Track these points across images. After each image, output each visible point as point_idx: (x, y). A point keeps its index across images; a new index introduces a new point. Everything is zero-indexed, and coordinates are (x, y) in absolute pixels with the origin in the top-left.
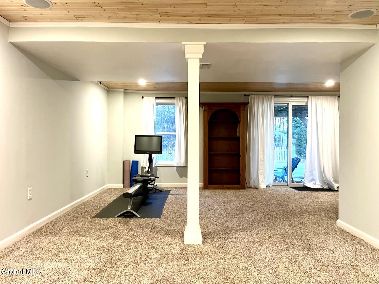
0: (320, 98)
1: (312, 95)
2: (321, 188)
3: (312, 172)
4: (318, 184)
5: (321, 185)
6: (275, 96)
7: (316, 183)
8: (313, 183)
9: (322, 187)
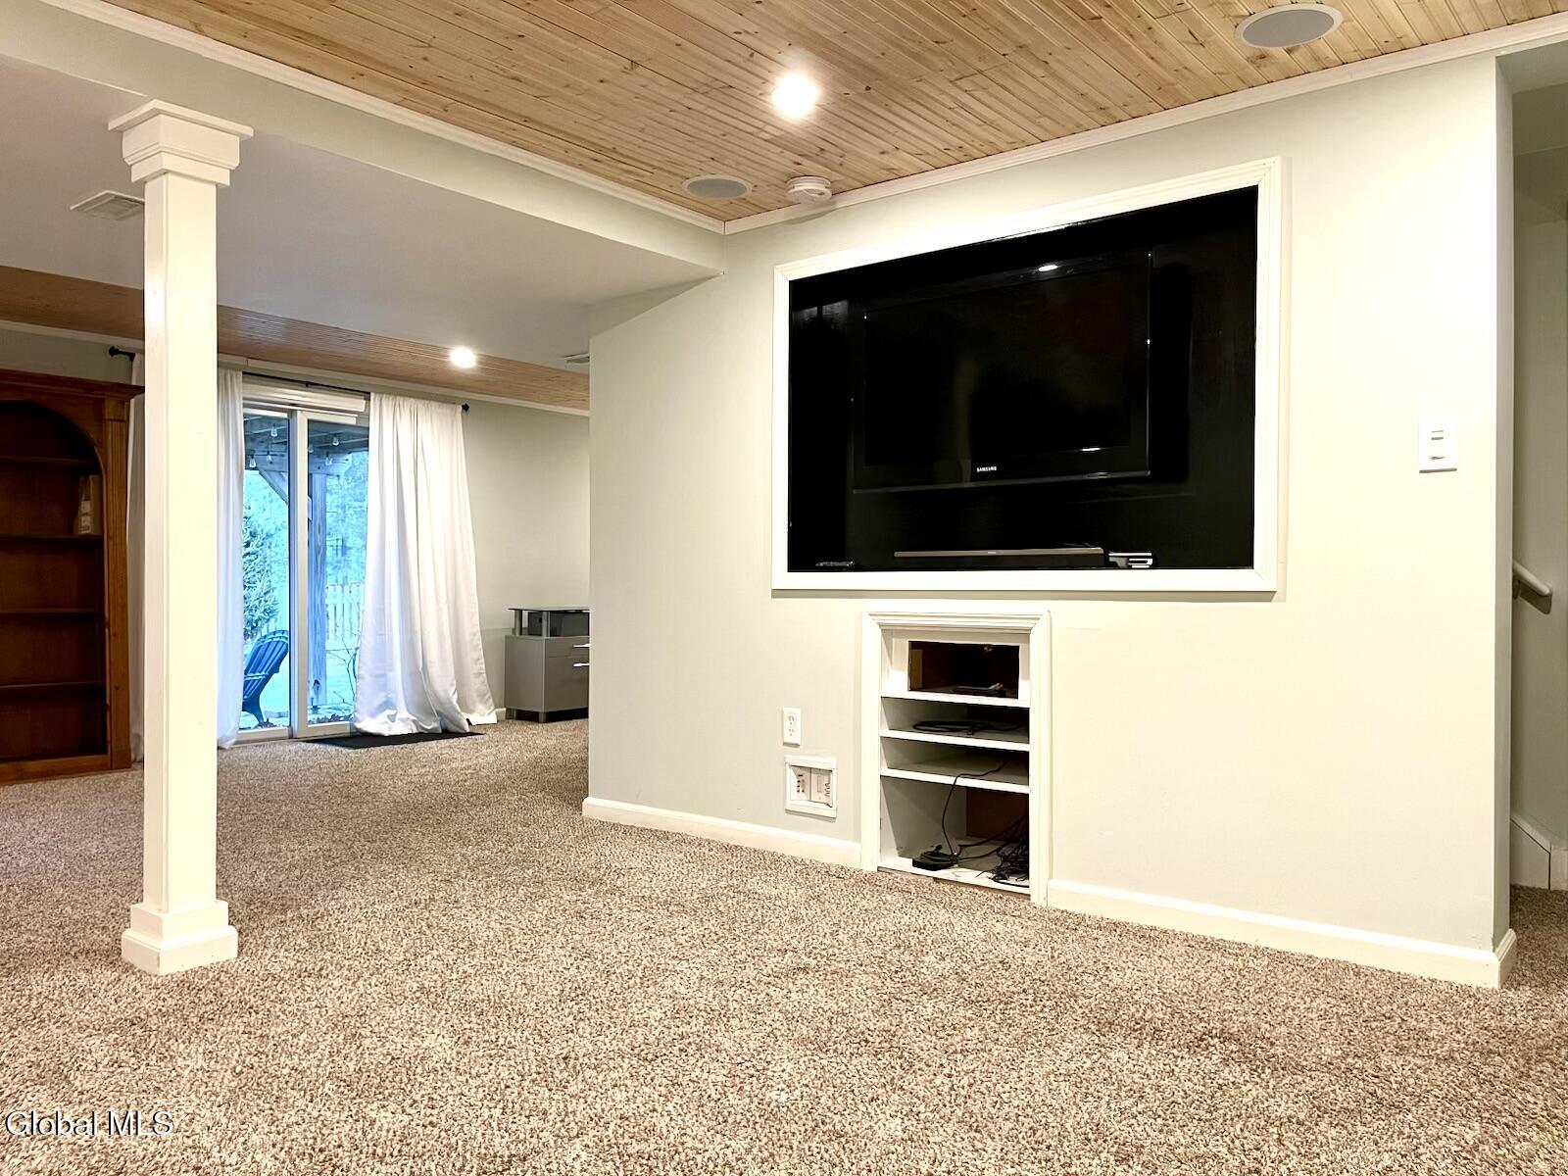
0: (408, 405)
1: (383, 391)
2: (415, 731)
3: (384, 676)
4: (401, 720)
5: (414, 721)
6: (244, 373)
7: (398, 717)
8: (389, 716)
9: (417, 726)
